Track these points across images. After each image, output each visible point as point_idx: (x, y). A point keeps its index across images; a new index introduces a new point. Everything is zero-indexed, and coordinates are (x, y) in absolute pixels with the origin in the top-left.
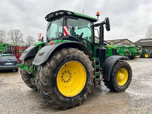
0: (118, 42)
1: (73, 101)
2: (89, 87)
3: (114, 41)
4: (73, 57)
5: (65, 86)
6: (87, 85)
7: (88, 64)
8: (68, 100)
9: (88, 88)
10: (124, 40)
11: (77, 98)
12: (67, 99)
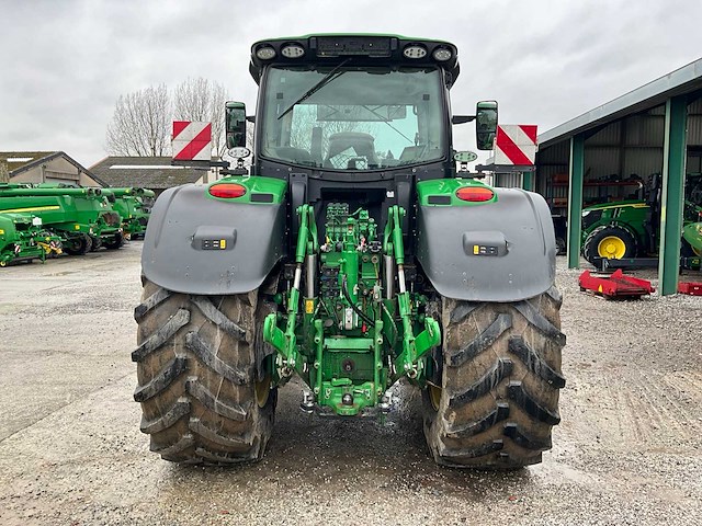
0: (25, 168)
3: (9, 160)
10: (52, 158)
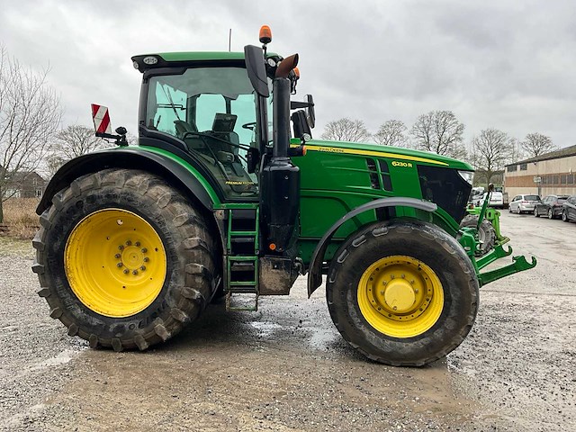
1: (111, 330)
2: (174, 301)
4: (108, 196)
5: (125, 284)
6: (168, 294)
7: (167, 222)
8: (96, 322)
9: (172, 303)
11: (127, 325)
12: (94, 319)
